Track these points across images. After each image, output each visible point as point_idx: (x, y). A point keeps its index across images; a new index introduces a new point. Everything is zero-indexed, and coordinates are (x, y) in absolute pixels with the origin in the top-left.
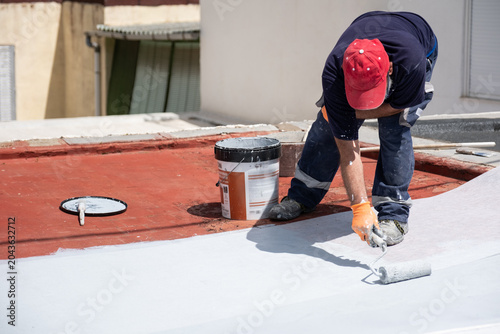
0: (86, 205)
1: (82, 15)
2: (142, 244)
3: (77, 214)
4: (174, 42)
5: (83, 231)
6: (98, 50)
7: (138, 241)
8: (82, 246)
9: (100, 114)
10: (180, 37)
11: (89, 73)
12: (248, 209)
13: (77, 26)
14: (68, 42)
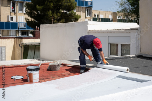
0: (16, 77)
1: (18, 41)
2: (26, 85)
3: (14, 79)
4: (35, 46)
5: (15, 82)
6: (21, 47)
7: (25, 84)
8: (15, 85)
9: (22, 59)
10: (36, 45)
11: (19, 51)
12: (33, 80)
13: (17, 43)
14: (16, 46)
